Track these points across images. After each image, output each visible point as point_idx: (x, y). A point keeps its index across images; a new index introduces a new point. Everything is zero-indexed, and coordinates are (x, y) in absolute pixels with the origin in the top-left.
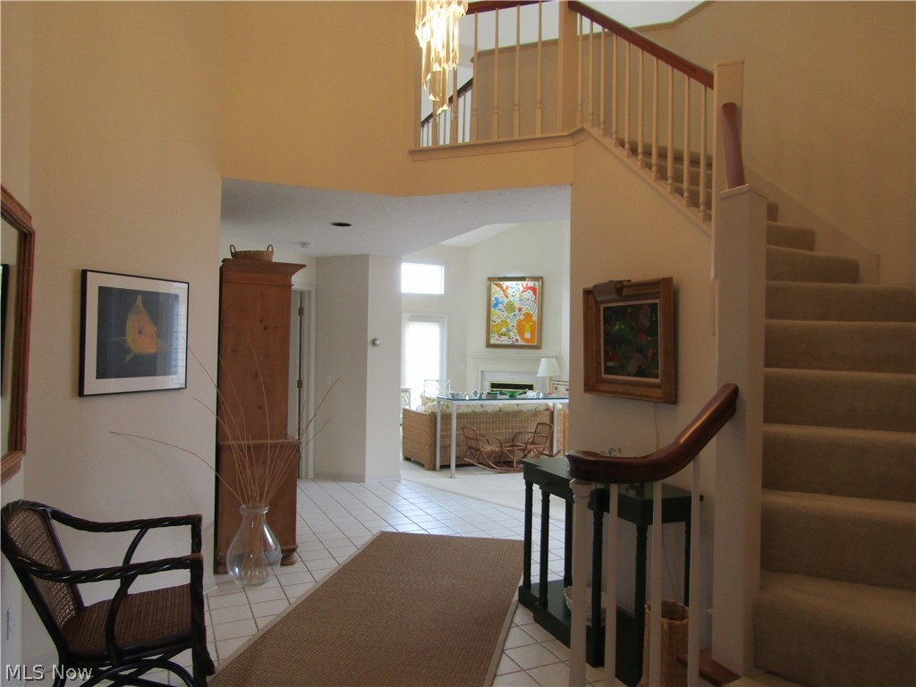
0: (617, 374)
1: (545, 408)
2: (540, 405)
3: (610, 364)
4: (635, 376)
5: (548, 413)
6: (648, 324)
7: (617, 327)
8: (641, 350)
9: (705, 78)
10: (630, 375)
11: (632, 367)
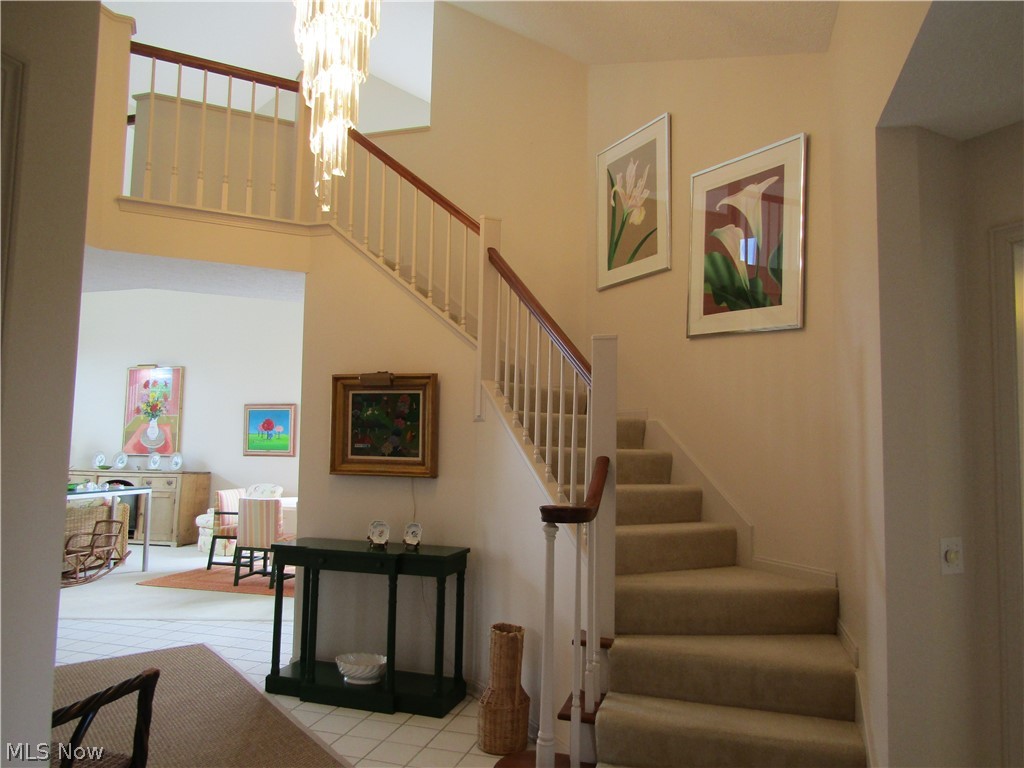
0: (369, 455)
1: (101, 502)
2: (95, 499)
3: (357, 446)
4: (389, 455)
5: (106, 508)
6: (407, 411)
7: (369, 412)
8: (397, 433)
9: (474, 226)
10: (383, 455)
11: (388, 447)
